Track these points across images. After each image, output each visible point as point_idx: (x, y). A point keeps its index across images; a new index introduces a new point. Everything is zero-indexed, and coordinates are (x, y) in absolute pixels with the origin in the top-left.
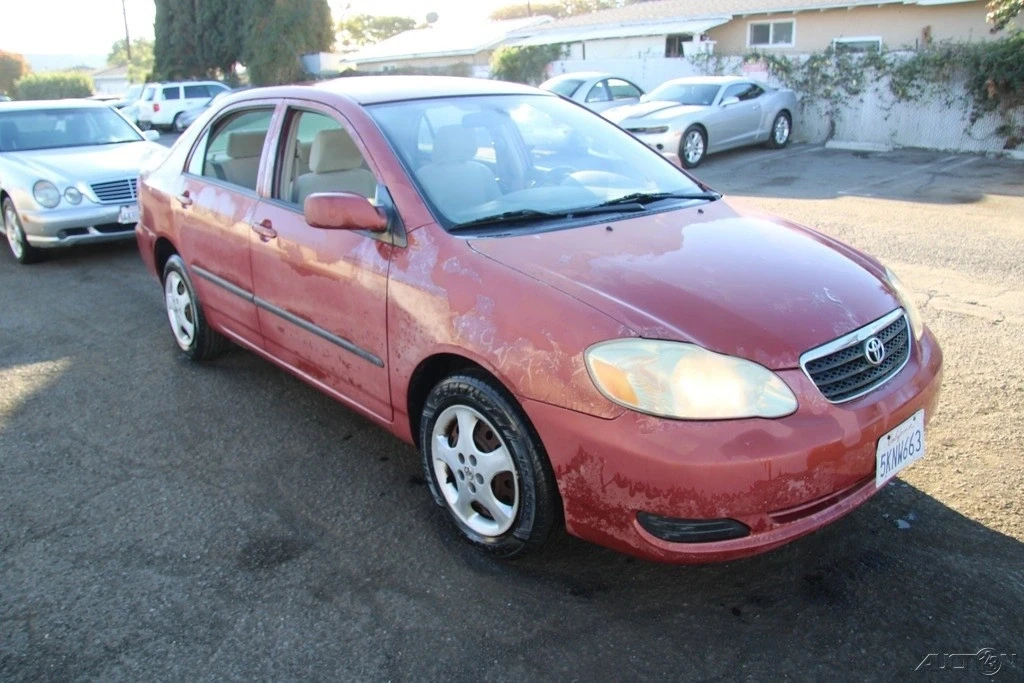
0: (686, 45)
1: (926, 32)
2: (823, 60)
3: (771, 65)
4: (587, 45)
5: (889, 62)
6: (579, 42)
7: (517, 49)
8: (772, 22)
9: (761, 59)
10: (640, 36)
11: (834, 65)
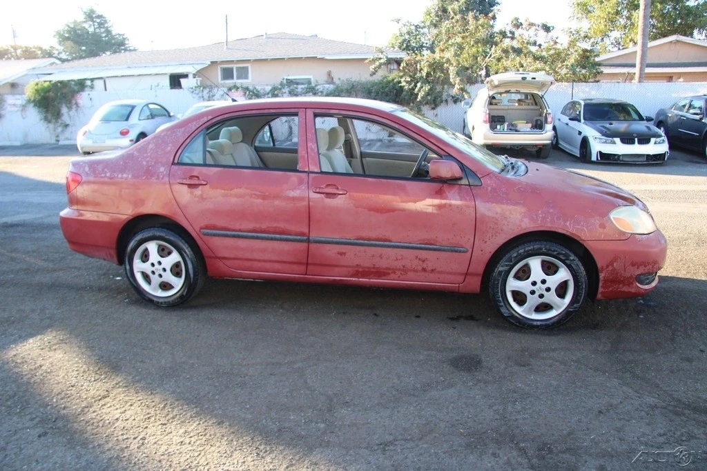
0: (183, 81)
1: (329, 74)
2: (280, 89)
3: (248, 93)
4: (107, 81)
5: (320, 90)
6: (101, 78)
7: (48, 83)
8: (234, 66)
9: (240, 89)
10: (150, 75)
11: (287, 92)
